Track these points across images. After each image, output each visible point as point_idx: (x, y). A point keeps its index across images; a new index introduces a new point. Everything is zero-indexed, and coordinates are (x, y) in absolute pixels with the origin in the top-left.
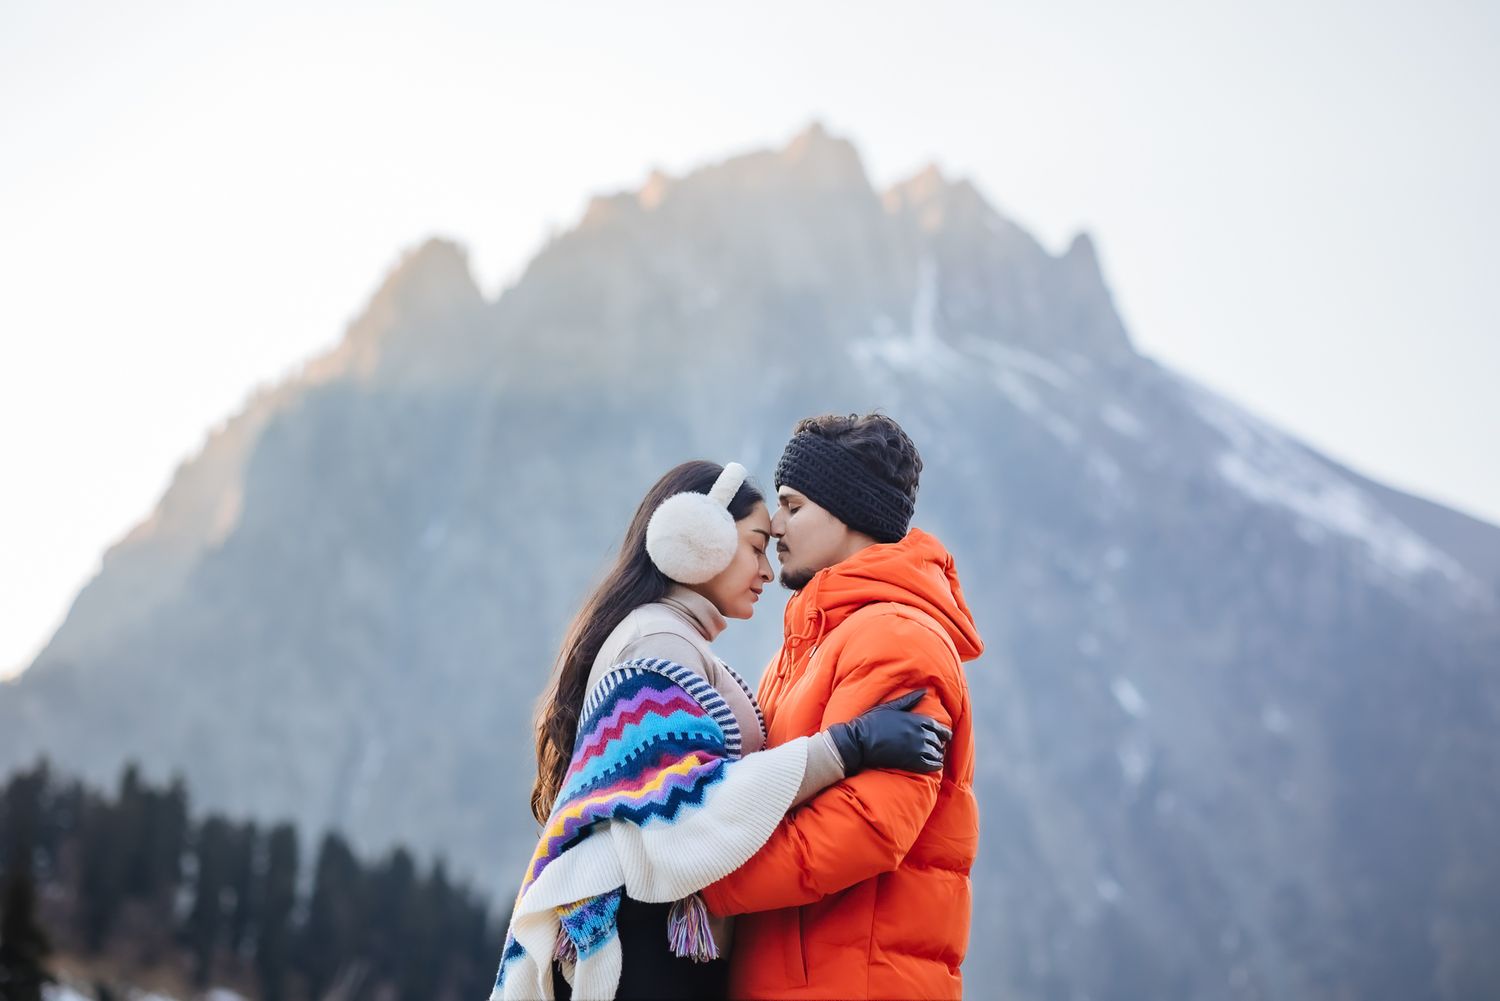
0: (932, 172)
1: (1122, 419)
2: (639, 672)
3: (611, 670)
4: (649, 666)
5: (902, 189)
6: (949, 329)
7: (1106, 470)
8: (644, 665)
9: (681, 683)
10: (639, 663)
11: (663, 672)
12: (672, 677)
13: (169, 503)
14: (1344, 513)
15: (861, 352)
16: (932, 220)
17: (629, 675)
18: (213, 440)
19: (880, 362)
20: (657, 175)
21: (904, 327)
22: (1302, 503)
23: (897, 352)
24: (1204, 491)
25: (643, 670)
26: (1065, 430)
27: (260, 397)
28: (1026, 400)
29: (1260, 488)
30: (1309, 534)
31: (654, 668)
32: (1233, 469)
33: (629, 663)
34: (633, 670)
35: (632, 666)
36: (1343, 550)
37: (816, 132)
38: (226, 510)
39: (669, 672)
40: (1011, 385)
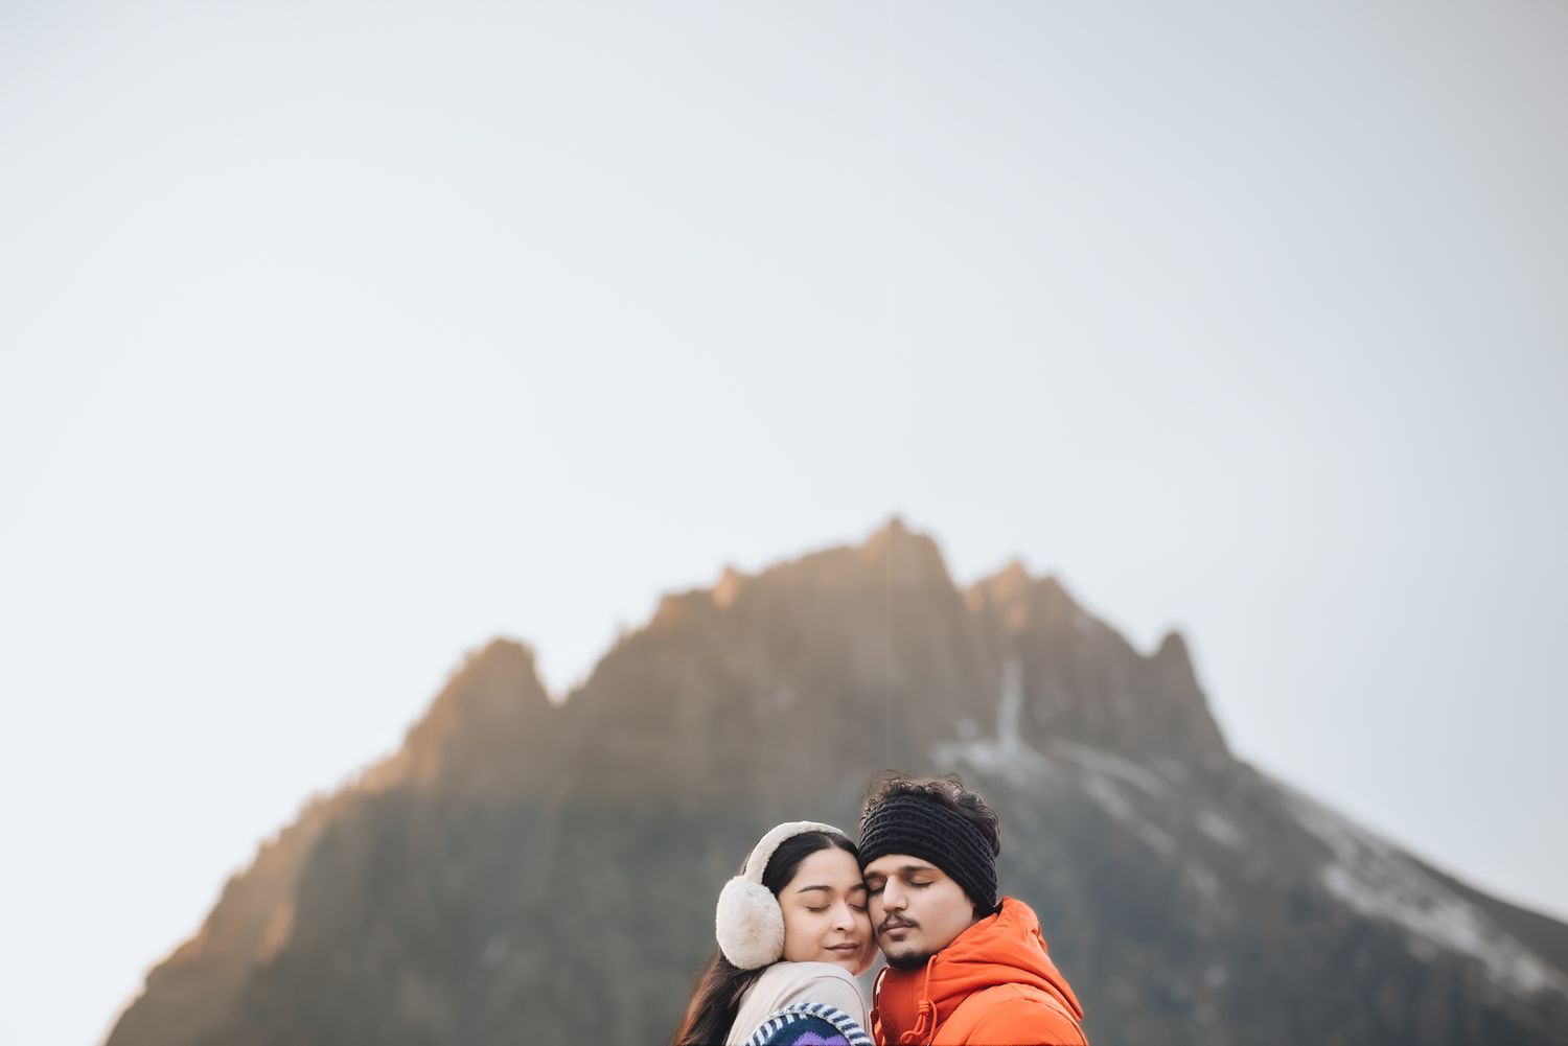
0: (1016, 570)
1: (1218, 828)
2: (802, 1017)
3: (769, 1018)
4: (814, 1011)
5: (985, 587)
6: (1034, 732)
7: (1204, 882)
8: (809, 1010)
9: (847, 1033)
10: (803, 1008)
11: (830, 1019)
12: (839, 1025)
13: (217, 920)
14: (1457, 929)
15: (945, 756)
16: (1017, 618)
17: (790, 1019)
18: (265, 852)
19: (964, 765)
20: (730, 573)
21: (988, 730)
22: (1412, 918)
23: (982, 756)
24: (1309, 905)
25: (807, 1015)
26: (1159, 840)
27: (316, 808)
28: (1118, 807)
29: (1367, 903)
30: (1420, 952)
31: (820, 1014)
32: (1338, 882)
33: (791, 1009)
34: (796, 1016)
35: (796, 1012)
36: (1457, 968)
37: (896, 527)
38: (278, 928)
39: (836, 1020)
40: (1101, 791)
